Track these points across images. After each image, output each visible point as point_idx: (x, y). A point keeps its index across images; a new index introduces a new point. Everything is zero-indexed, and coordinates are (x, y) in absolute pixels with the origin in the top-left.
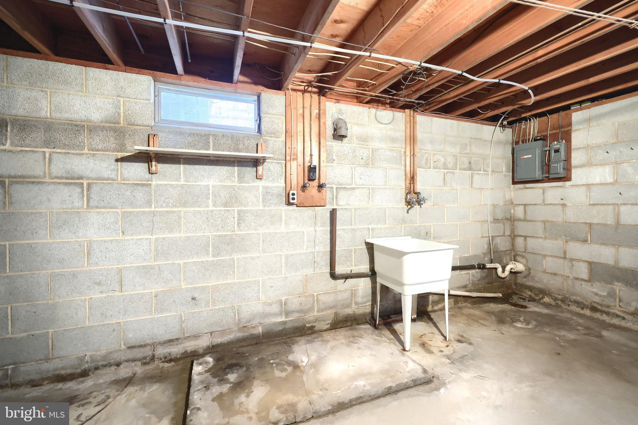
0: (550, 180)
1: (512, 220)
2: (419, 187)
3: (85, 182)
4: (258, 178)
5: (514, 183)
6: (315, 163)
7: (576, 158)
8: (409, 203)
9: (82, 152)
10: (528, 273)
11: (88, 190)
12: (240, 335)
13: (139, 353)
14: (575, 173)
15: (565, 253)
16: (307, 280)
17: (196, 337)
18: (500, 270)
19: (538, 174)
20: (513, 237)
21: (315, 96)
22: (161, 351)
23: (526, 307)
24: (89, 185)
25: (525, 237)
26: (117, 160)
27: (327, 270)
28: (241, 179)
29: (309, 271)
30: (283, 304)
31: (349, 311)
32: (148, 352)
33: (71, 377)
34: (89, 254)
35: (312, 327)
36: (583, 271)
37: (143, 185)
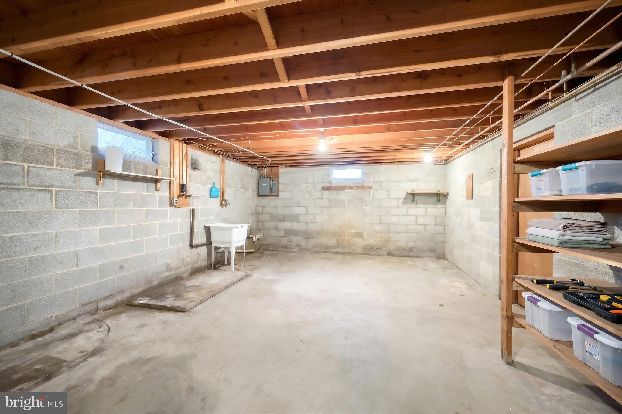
0: (272, 195)
1: (257, 214)
2: (226, 198)
3: (54, 190)
4: (157, 189)
5: (259, 195)
6: (184, 183)
7: (281, 187)
8: (222, 205)
9: (51, 167)
10: (264, 239)
11: (56, 196)
12: (147, 286)
13: (88, 308)
14: (281, 194)
15: (277, 227)
16: (179, 250)
17: (122, 292)
18: (254, 238)
19: (268, 193)
20: (258, 221)
21: (185, 145)
22: (102, 304)
23: (264, 253)
24: (57, 191)
25: (263, 221)
26: (76, 175)
27: (188, 243)
28: (148, 190)
29: (181, 245)
30: (168, 265)
31: (197, 266)
32: (93, 306)
33: (42, 334)
34: (56, 241)
35: (182, 277)
36: (282, 233)
37: (92, 193)
